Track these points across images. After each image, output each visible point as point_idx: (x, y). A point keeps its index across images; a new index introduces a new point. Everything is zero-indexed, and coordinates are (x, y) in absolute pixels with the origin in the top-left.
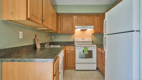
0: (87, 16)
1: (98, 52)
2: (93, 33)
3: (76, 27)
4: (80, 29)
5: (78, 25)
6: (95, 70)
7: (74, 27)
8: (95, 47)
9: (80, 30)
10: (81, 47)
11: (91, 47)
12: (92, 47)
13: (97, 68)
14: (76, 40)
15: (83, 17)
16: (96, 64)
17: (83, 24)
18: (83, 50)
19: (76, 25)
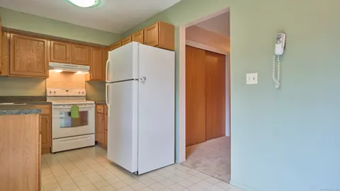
0: (76, 45)
1: (97, 113)
2: (89, 79)
3: (51, 64)
4: (61, 71)
5: (55, 60)
6: (92, 146)
7: (48, 64)
8: (92, 104)
9: (61, 73)
10: (64, 105)
12: (87, 106)
13: (96, 142)
14: (51, 92)
15: (68, 46)
16: (94, 135)
17: (68, 61)
18: (69, 111)
19: (51, 61)
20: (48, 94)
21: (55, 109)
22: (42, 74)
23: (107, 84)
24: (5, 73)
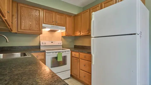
0: (58, 14)
1: (72, 57)
2: (64, 35)
3: (44, 25)
4: (49, 29)
5: (46, 23)
6: (68, 78)
7: (42, 25)
8: (69, 51)
9: (49, 31)
10: (53, 53)
11: (65, 52)
12: (67, 52)
13: (71, 75)
14: (43, 43)
15: (54, 14)
16: (70, 71)
17: (53, 23)
18: (56, 56)
19: (44, 23)
20: (41, 45)
21: (47, 55)
22: (38, 32)
23: (92, 39)
24: (14, 31)
